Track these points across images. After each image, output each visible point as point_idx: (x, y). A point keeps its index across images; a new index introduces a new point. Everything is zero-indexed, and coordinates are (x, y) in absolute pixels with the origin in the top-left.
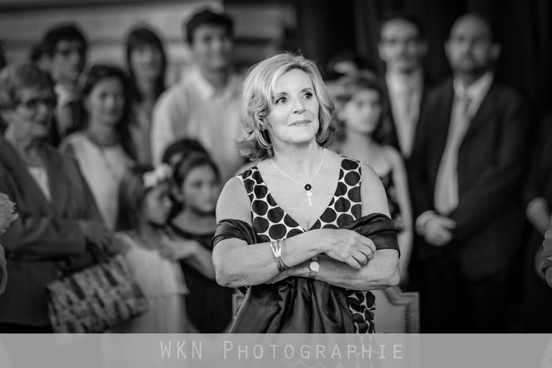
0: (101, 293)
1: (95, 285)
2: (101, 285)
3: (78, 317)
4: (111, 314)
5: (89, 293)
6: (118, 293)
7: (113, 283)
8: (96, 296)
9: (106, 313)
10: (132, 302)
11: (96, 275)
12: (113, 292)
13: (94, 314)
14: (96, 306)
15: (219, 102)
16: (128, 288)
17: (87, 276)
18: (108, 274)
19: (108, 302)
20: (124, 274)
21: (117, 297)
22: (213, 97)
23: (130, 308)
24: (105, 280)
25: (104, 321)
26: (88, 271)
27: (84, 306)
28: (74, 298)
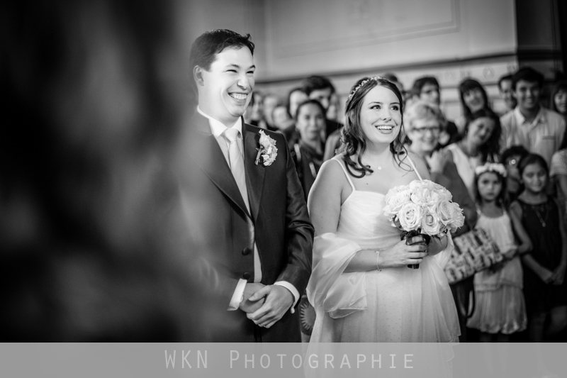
0: (472, 250)
1: (468, 245)
2: (472, 244)
3: (458, 266)
4: (479, 264)
5: (464, 250)
6: (483, 250)
7: (480, 243)
8: (469, 251)
9: (475, 263)
10: (492, 255)
11: (469, 238)
12: (480, 249)
13: (467, 263)
14: (469, 259)
15: (529, 126)
16: (489, 246)
17: (463, 240)
18: (477, 238)
19: (477, 256)
20: (487, 238)
21: (483, 253)
22: (524, 123)
23: (491, 260)
24: (475, 242)
25: (474, 268)
26: (464, 236)
27: (461, 258)
28: (455, 253)
